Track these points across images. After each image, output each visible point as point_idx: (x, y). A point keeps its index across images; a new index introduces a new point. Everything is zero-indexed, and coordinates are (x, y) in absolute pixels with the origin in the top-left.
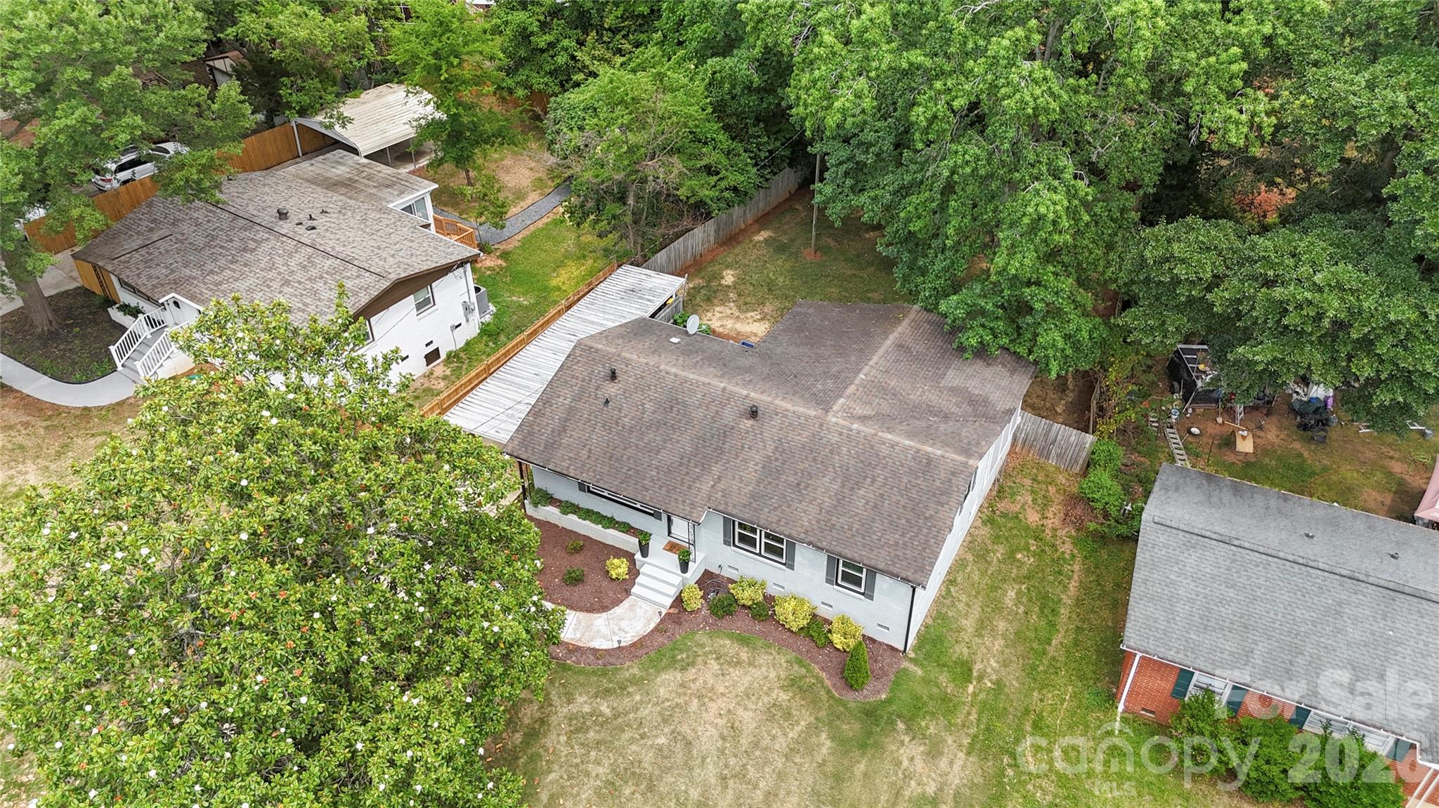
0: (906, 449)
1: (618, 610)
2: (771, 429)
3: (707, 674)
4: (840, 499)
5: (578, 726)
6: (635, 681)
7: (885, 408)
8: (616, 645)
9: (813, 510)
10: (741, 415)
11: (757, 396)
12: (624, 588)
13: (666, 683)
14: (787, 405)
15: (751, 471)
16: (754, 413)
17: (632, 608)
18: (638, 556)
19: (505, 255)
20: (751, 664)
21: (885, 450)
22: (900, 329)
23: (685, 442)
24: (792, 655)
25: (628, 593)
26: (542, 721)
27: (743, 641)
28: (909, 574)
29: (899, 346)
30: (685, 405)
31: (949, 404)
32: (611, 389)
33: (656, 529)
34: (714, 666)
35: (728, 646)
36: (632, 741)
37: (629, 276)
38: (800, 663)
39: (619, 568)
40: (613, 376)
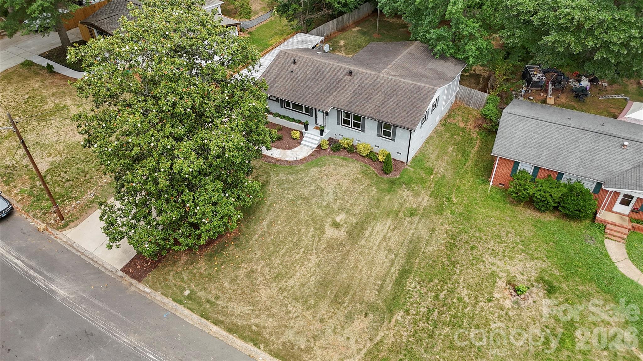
0: (410, 84)
1: (296, 149)
2: (357, 80)
3: (330, 168)
4: (383, 102)
5: (280, 183)
6: (302, 170)
7: (403, 73)
8: (295, 159)
9: (373, 106)
10: (346, 75)
11: (352, 68)
12: (297, 142)
13: (314, 171)
14: (364, 71)
15: (349, 94)
16: (350, 73)
17: (301, 148)
18: (304, 131)
19: (250, 33)
20: (346, 166)
21: (402, 85)
22: (410, 48)
23: (323, 85)
24: (363, 164)
25: (300, 144)
26: (267, 182)
27: (344, 159)
28: (409, 126)
29: (410, 54)
30: (323, 72)
31: (429, 74)
32: (294, 67)
33: (311, 120)
34: (333, 166)
35: (338, 160)
36: (301, 188)
37: (301, 37)
38: (366, 166)
39: (296, 135)
40: (295, 62)
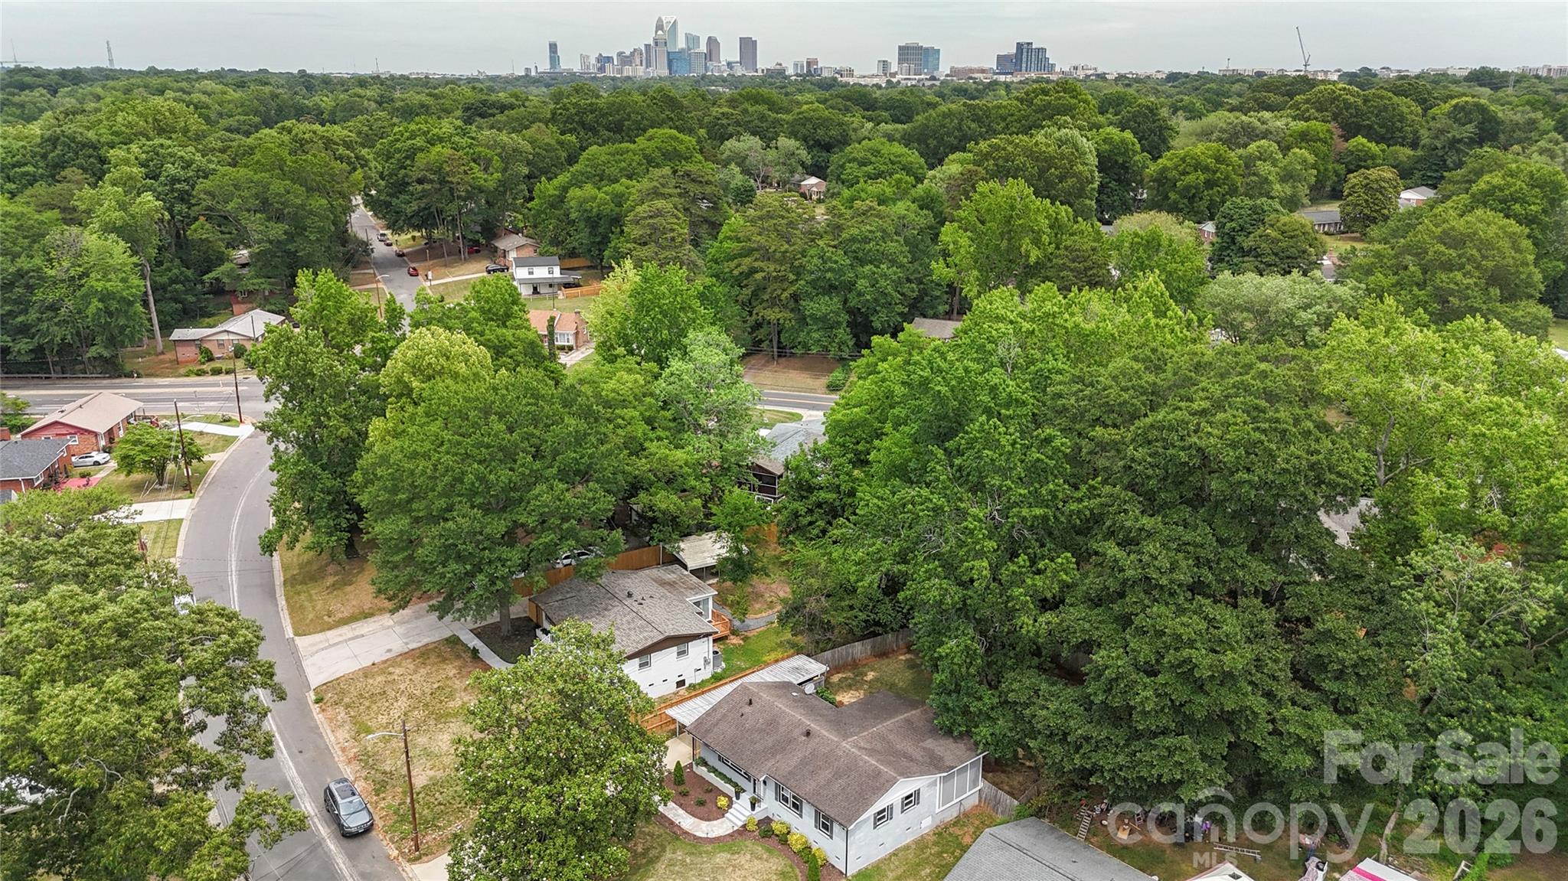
0: (872, 765)
1: (715, 822)
2: (813, 743)
3: (743, 859)
4: (829, 782)
5: (671, 864)
6: (706, 852)
7: (879, 747)
8: (705, 836)
9: (814, 784)
10: (802, 734)
11: (814, 727)
12: (721, 812)
13: (721, 858)
14: (826, 734)
15: (794, 761)
16: (808, 734)
17: (722, 823)
18: (734, 799)
19: (745, 639)
20: (767, 861)
21: (861, 764)
22: (914, 712)
23: (770, 741)
24: (789, 862)
25: (723, 816)
26: (658, 858)
27: (768, 850)
28: (843, 822)
29: (907, 720)
30: (778, 724)
31: (917, 754)
32: (747, 709)
33: (747, 786)
34: (748, 856)
35: (759, 849)
36: (693, 875)
37: (801, 661)
38: (791, 867)
39: (723, 802)
40: (750, 703)
